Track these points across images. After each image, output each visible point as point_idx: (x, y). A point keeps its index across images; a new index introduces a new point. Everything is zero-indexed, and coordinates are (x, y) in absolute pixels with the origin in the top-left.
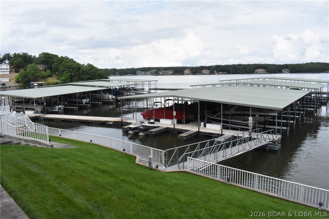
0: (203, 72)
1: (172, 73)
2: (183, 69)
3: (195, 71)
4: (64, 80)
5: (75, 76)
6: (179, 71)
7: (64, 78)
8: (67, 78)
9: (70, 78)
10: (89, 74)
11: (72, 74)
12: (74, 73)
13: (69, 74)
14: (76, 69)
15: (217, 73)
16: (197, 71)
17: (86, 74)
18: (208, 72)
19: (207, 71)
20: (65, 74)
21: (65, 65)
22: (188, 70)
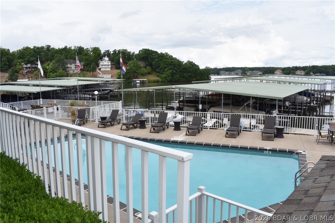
0: (297, 73)
1: (261, 74)
2: (273, 70)
3: (288, 71)
4: (165, 78)
5: (176, 74)
6: (269, 71)
7: (165, 75)
8: (168, 76)
9: (171, 76)
10: (190, 72)
11: (173, 71)
12: (176, 70)
13: (171, 71)
14: (178, 66)
15: (314, 74)
16: (290, 71)
17: (187, 72)
18: (303, 73)
19: (301, 72)
20: (167, 71)
21: (166, 62)
22: (280, 70)
